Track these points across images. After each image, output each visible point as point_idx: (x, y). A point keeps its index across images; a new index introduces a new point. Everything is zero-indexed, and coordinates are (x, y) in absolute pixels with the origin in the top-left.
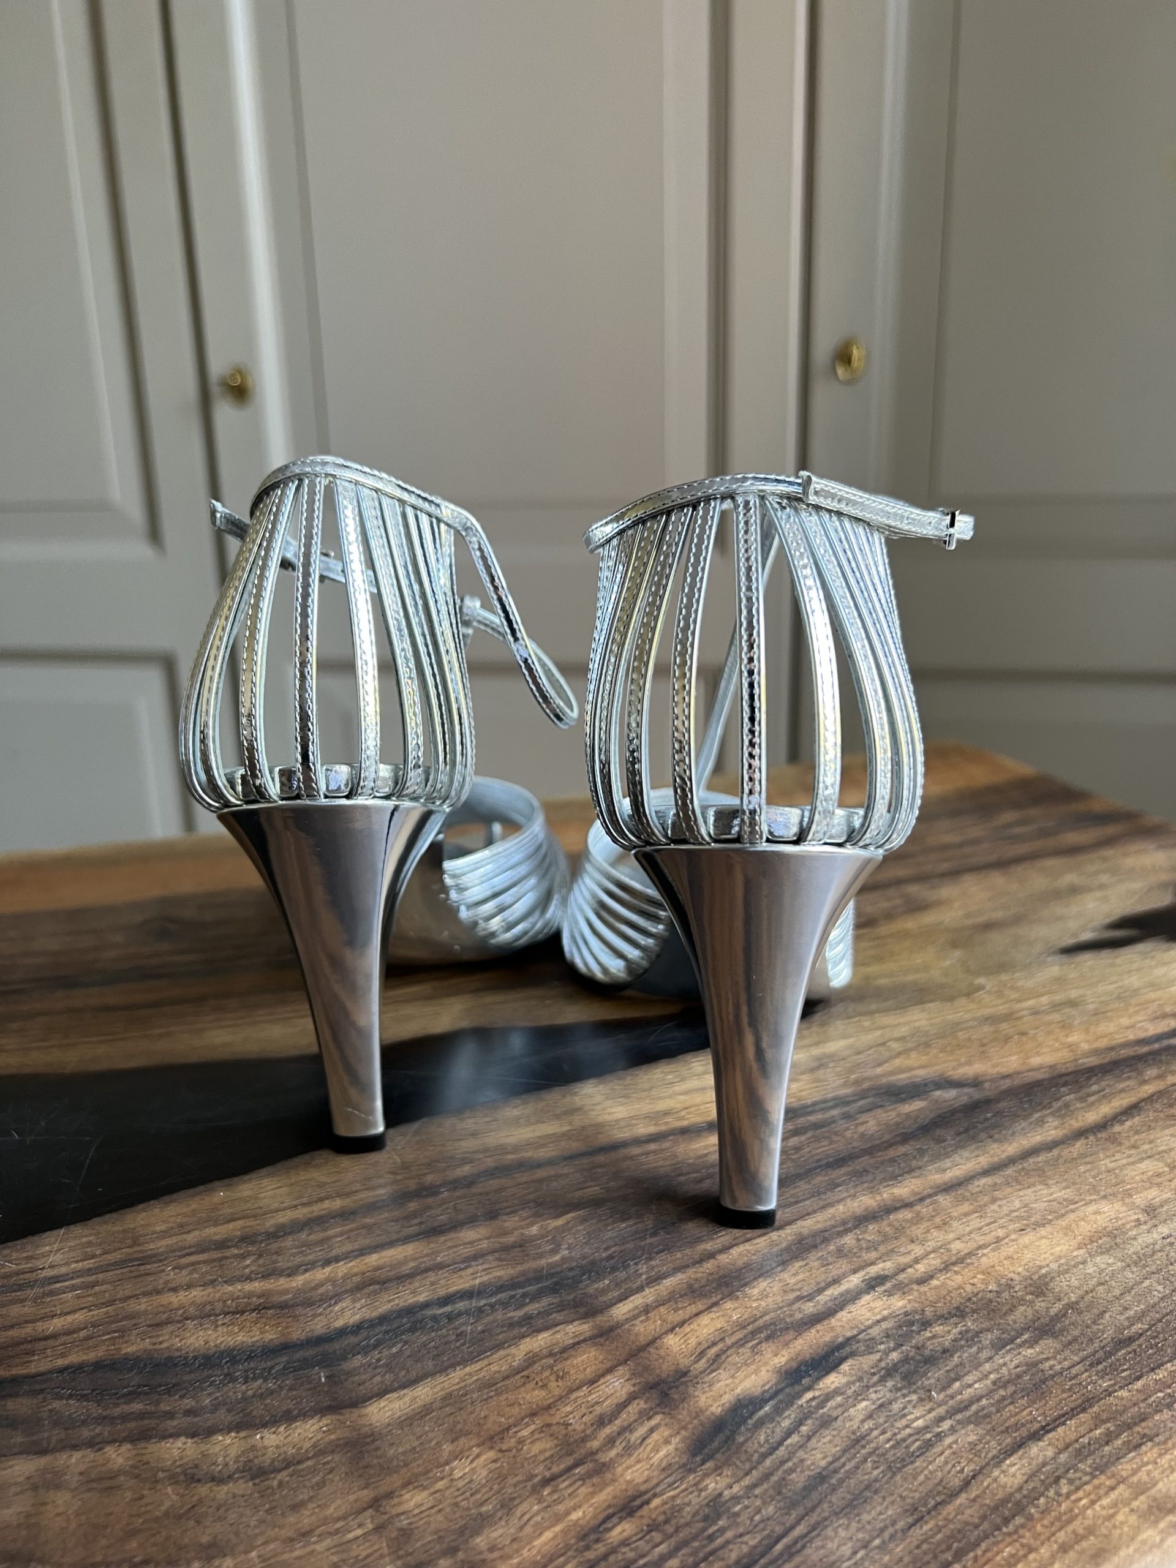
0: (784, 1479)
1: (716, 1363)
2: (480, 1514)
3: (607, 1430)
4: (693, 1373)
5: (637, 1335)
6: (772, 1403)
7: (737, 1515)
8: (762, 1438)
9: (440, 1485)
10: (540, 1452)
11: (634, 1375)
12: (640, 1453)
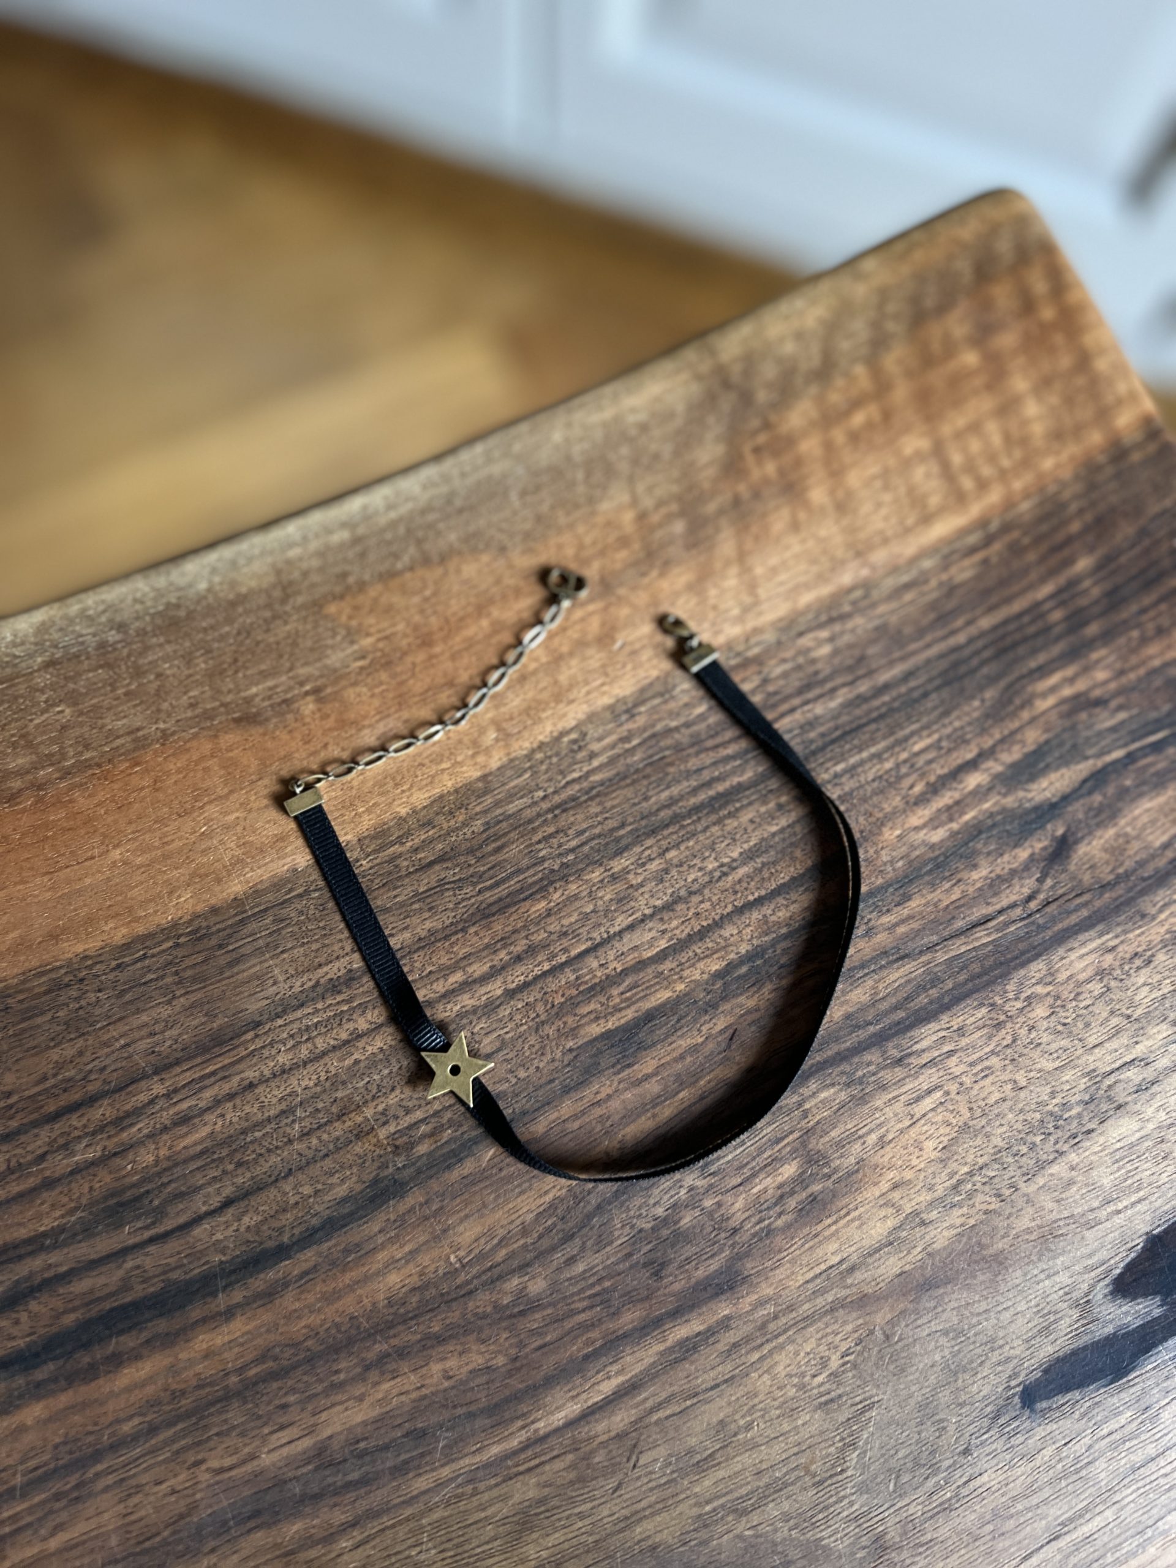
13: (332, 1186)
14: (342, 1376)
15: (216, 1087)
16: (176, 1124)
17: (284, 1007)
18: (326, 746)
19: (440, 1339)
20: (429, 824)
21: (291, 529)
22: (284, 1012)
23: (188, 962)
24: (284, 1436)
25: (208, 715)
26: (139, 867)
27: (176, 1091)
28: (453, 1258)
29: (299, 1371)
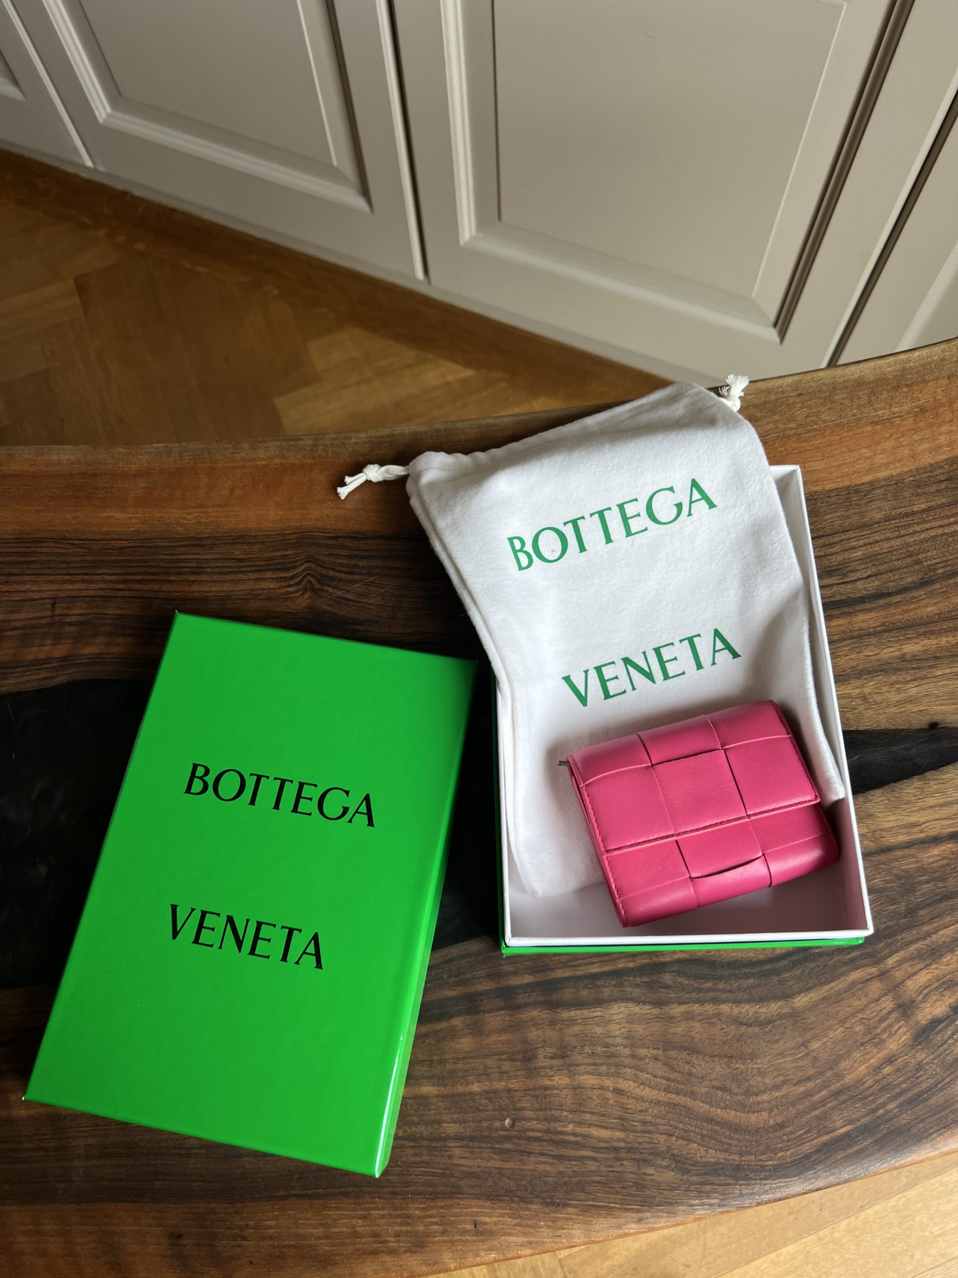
0: (944, 1058)
1: (925, 999)
2: (841, 1055)
3: (883, 1025)
4: (917, 1002)
5: (896, 977)
6: (946, 1022)
7: (927, 1070)
8: (939, 1039)
9: (825, 1040)
10: (860, 1031)
11: (894, 999)
12: (896, 1037)
13: (907, 578)
14: (910, 636)
15: (864, 540)
16: (850, 549)
17: (888, 519)
18: (904, 436)
19: (946, 631)
20: (942, 467)
21: (891, 359)
22: (889, 520)
23: (854, 499)
24: (890, 650)
25: (860, 419)
26: (835, 466)
27: (850, 539)
28: (951, 607)
29: (895, 632)
